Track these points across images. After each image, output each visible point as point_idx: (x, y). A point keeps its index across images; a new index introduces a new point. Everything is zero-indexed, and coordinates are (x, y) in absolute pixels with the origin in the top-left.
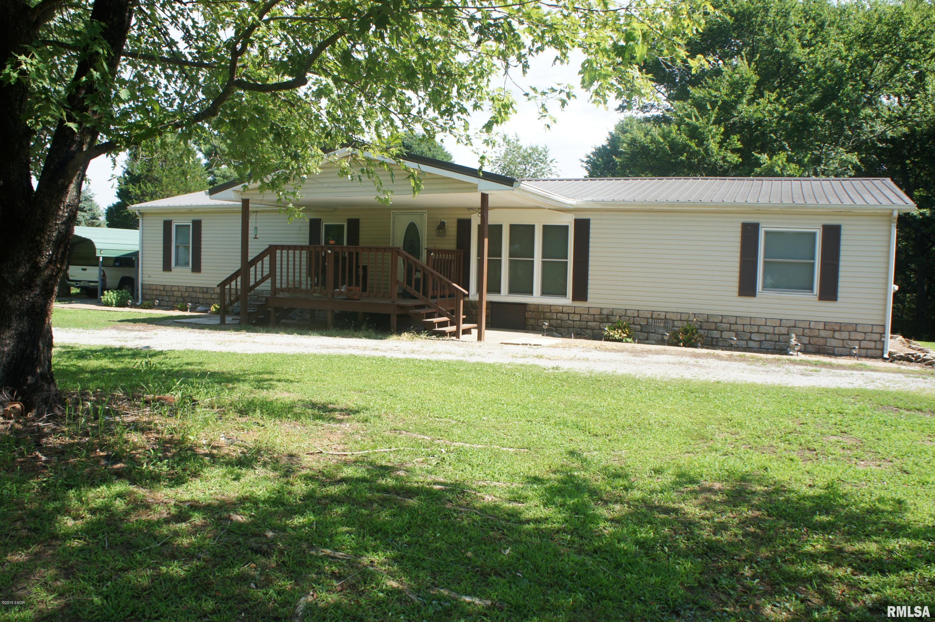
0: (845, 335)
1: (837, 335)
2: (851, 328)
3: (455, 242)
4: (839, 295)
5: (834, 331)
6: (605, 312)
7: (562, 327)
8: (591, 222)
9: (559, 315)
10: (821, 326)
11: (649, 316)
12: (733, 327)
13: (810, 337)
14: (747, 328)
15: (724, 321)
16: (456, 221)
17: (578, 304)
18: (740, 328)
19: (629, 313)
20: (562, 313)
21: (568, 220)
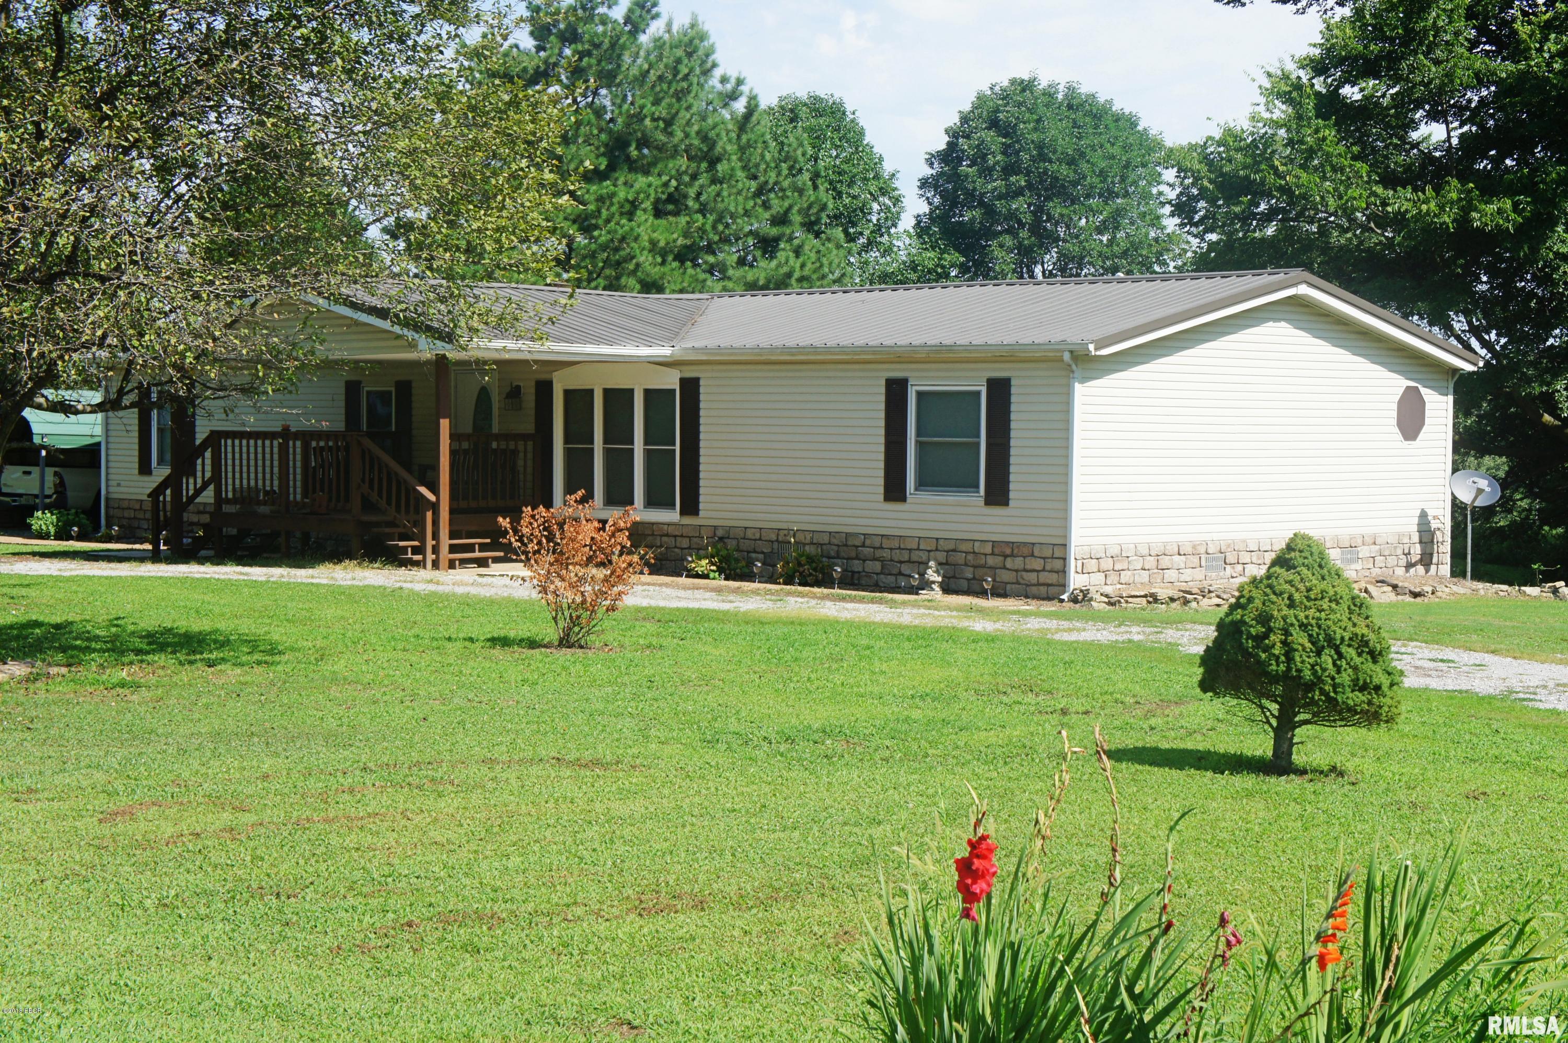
0: (1018, 563)
1: (1009, 563)
2: (1026, 551)
3: (532, 419)
4: (1012, 495)
5: (1006, 556)
6: (720, 533)
7: (667, 559)
8: (702, 382)
9: (665, 539)
10: (988, 549)
11: (774, 537)
12: (879, 553)
13: (975, 567)
14: (897, 555)
15: (868, 542)
16: (533, 384)
17: (688, 520)
18: (886, 554)
19: (749, 534)
20: (667, 535)
21: (671, 381)
